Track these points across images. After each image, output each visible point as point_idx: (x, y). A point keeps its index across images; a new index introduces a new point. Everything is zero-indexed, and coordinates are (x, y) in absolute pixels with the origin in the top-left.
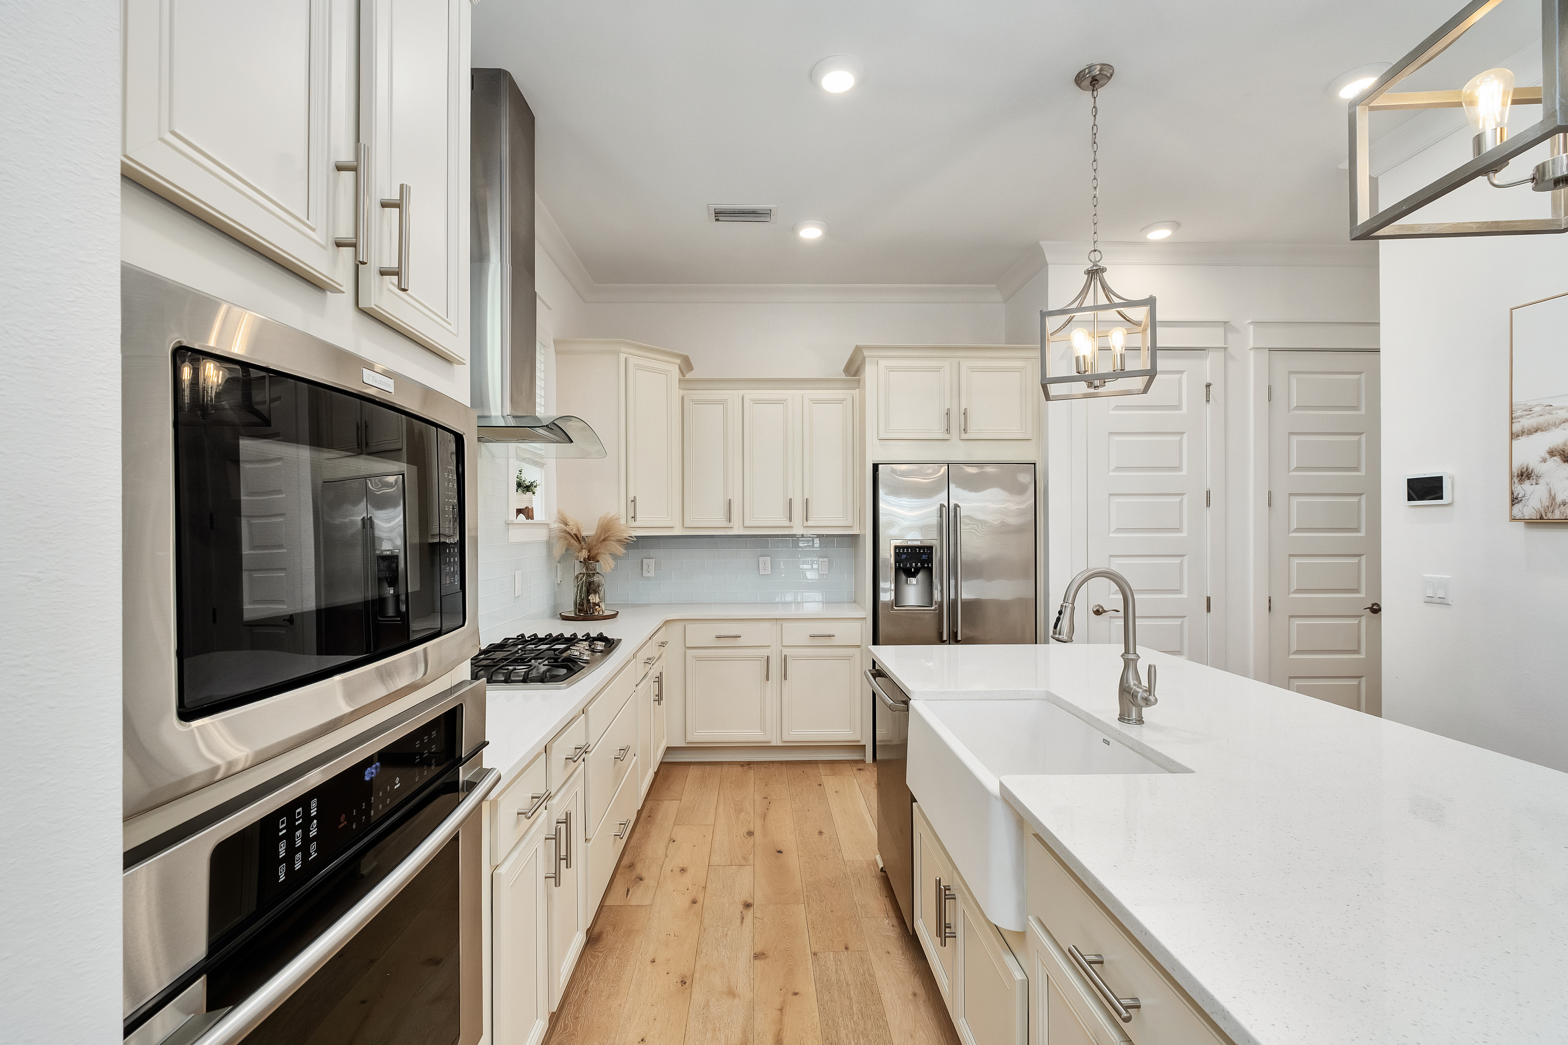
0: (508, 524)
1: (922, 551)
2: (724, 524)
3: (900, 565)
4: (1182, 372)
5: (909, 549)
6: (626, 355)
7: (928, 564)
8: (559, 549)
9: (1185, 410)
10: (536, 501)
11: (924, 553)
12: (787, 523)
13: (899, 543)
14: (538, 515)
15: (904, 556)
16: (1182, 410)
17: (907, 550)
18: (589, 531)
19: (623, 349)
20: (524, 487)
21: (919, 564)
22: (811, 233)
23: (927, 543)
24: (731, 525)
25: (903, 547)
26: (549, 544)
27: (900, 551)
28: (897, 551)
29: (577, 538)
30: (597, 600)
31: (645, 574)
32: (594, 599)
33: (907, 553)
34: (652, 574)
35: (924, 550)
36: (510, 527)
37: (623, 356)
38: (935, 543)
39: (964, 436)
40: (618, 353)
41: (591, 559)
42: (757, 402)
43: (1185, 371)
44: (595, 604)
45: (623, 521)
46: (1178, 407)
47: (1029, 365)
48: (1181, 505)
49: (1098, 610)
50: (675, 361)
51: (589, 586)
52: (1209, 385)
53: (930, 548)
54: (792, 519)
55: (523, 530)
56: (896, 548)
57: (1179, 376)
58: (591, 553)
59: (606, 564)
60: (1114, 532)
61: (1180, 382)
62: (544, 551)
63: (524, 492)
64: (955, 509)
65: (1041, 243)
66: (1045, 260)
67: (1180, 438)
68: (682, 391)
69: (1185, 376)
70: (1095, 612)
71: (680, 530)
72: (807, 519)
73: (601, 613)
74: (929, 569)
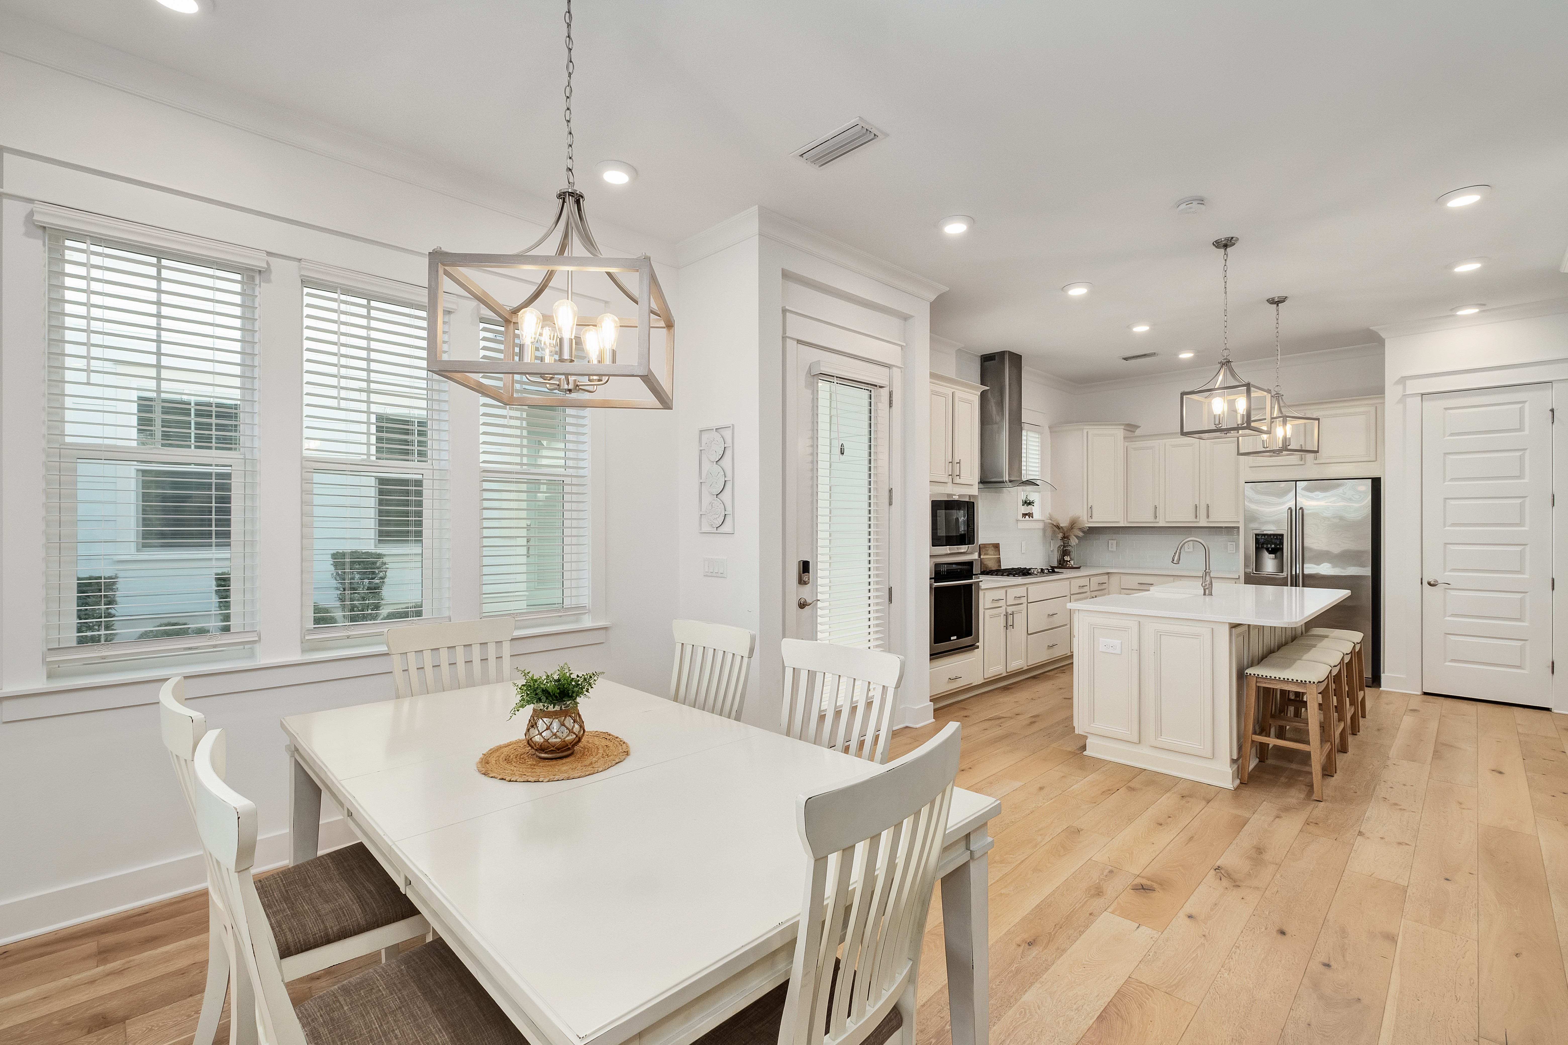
0: (1017, 521)
1: (1275, 538)
3: (1259, 546)
4: (1525, 402)
5: (1266, 536)
6: (1087, 430)
7: (1280, 546)
8: (1049, 532)
9: (1527, 432)
10: (1035, 510)
11: (1277, 539)
12: (1195, 520)
13: (1257, 532)
14: (1036, 516)
15: (1262, 541)
16: (1525, 432)
17: (1264, 537)
18: (1064, 524)
19: (1085, 427)
20: (1028, 503)
21: (1273, 546)
22: (1186, 356)
23: (1279, 532)
24: (1157, 520)
25: (1262, 535)
26: (1044, 530)
27: (1259, 537)
28: (1257, 538)
29: (1058, 527)
30: (1069, 559)
31: (1111, 549)
32: (1067, 558)
33: (1265, 539)
34: (1115, 549)
35: (1277, 537)
36: (1019, 522)
37: (1085, 431)
38: (1284, 532)
39: (1316, 462)
40: (1082, 430)
41: (1065, 537)
42: (1174, 446)
43: (1527, 401)
44: (1067, 561)
45: (1085, 518)
46: (1521, 429)
47: (1373, 409)
48: (1522, 505)
49: (1432, 582)
50: (1123, 427)
51: (1065, 552)
52: (1552, 411)
53: (1282, 535)
54: (1198, 517)
55: (1027, 524)
56: (1256, 535)
57: (1520, 405)
58: (1066, 535)
59: (1074, 541)
60: (1449, 526)
61: (1522, 410)
62: (1041, 533)
63: (1028, 505)
64: (1300, 510)
65: (1371, 328)
66: (1381, 337)
67: (1520, 453)
68: (1126, 444)
69: (1527, 405)
70: (1429, 584)
71: (1124, 524)
72: (1208, 517)
73: (1071, 566)
74: (1281, 549)
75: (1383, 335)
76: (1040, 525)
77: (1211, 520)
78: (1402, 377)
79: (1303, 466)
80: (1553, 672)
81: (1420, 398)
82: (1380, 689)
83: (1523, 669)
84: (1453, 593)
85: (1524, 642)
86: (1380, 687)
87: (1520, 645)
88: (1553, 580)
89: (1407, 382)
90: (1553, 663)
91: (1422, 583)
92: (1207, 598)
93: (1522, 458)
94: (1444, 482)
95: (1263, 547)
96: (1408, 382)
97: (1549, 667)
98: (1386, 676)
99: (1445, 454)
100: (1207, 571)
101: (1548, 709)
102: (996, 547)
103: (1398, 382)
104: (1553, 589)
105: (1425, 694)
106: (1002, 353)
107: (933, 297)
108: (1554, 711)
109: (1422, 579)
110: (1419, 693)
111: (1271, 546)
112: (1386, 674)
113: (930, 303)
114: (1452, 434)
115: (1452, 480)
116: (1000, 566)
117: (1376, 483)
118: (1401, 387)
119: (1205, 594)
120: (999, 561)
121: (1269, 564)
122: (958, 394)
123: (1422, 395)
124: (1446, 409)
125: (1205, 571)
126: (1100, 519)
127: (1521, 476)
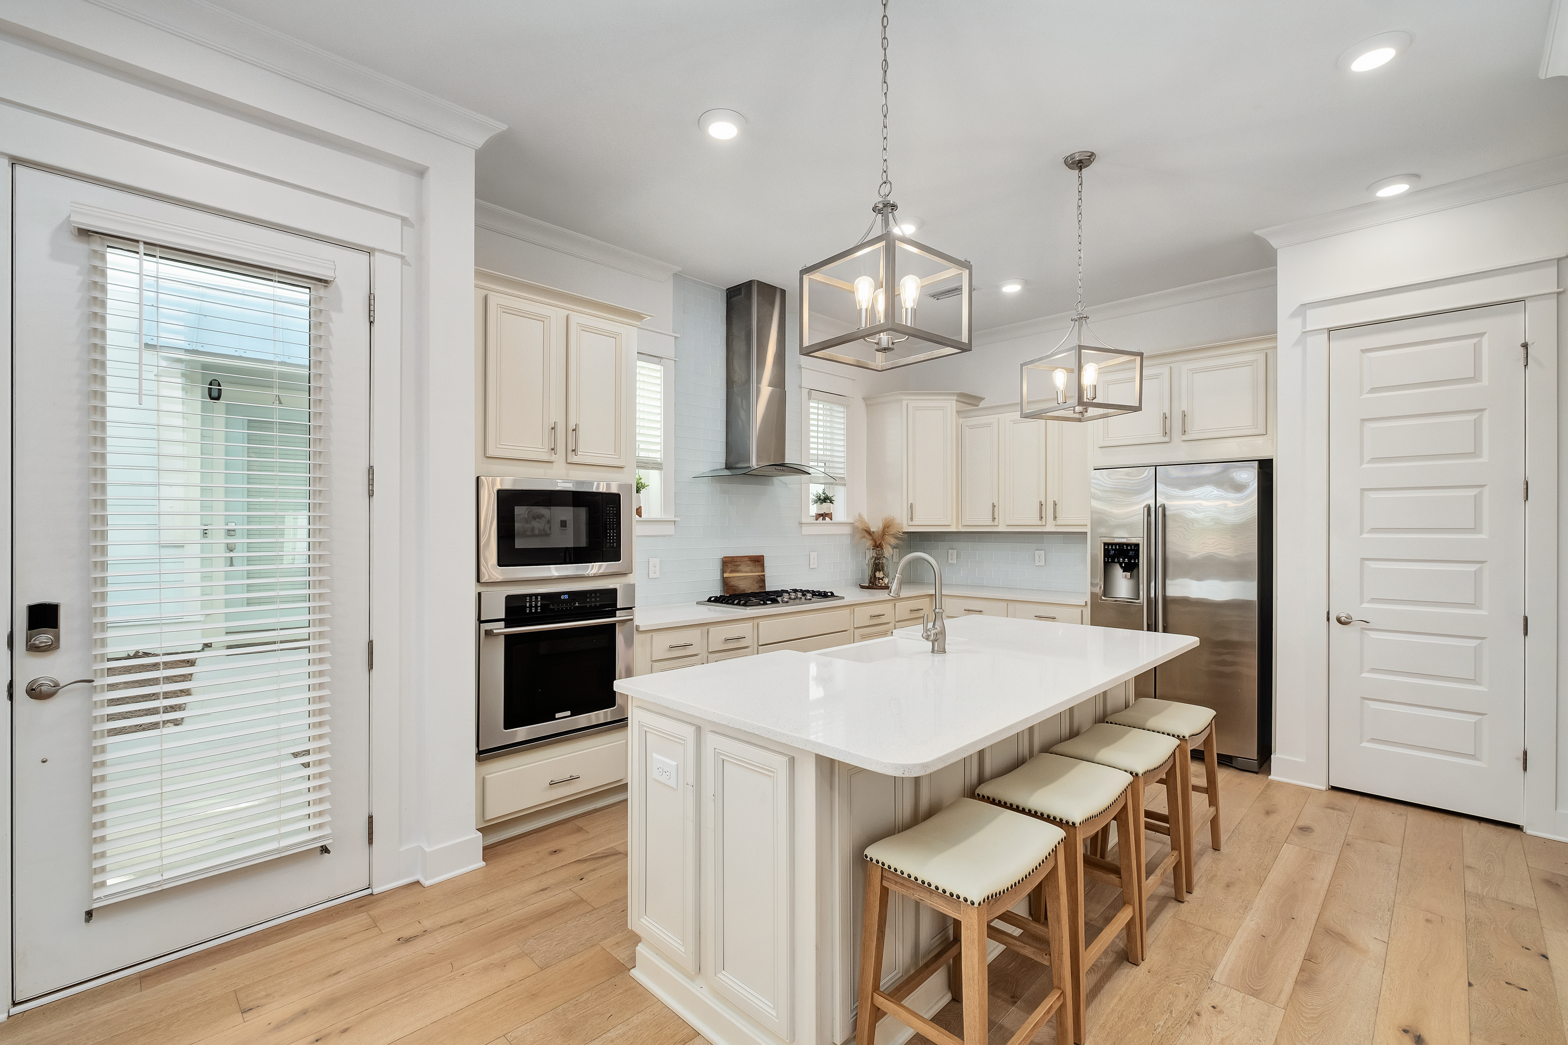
0: (801, 524)
1: (1129, 548)
2: (991, 523)
3: (1108, 560)
4: (1482, 335)
5: (1117, 546)
6: (907, 401)
7: (1135, 560)
8: (857, 539)
9: (1485, 381)
11: (1131, 550)
13: (1107, 540)
15: (1112, 552)
16: (1482, 382)
17: (1116, 547)
18: (876, 527)
19: (906, 397)
20: (823, 499)
21: (1126, 560)
22: (1012, 288)
23: (1134, 541)
25: (1112, 544)
26: (850, 537)
27: (1108, 547)
28: (1106, 547)
29: (869, 532)
30: (882, 576)
31: (950, 561)
32: (879, 575)
33: (1116, 550)
34: (955, 561)
35: (1131, 547)
36: (805, 525)
37: (904, 403)
38: (1141, 541)
39: (1185, 438)
40: (902, 400)
41: (878, 546)
43: (1485, 333)
44: (879, 579)
45: (903, 520)
47: (1262, 356)
48: (1477, 499)
49: (1343, 619)
50: (955, 398)
51: (877, 566)
52: (1525, 346)
53: (1137, 545)
54: (1044, 519)
55: (824, 528)
56: (1105, 544)
57: (1475, 340)
58: (878, 543)
59: (888, 551)
60: (1368, 532)
61: (1477, 350)
62: (847, 541)
63: (821, 503)
64: (1160, 508)
65: (1257, 233)
66: (1272, 246)
67: (1476, 416)
68: (961, 420)
69: (1485, 339)
70: (1339, 620)
71: (957, 527)
72: (1055, 518)
73: (883, 585)
74: (1137, 565)
75: (1274, 243)
76: (847, 530)
77: (1059, 522)
78: (1302, 305)
79: (1169, 445)
80: (1525, 769)
81: (1326, 335)
82: (1270, 777)
83: (1478, 759)
84: (1373, 635)
85: (1480, 717)
86: (1270, 774)
87: (1474, 721)
88: (1526, 619)
89: (1308, 312)
90: (1525, 753)
91: (1328, 619)
92: (938, 657)
93: (1477, 424)
94: (1362, 463)
95: (1113, 561)
96: (1310, 313)
97: (1518, 759)
98: (1276, 758)
99: (1363, 420)
100: (937, 610)
101: (1517, 827)
102: (758, 561)
103: (1294, 315)
104: (1526, 633)
105: (1334, 788)
106: (749, 284)
107: (480, 140)
108: (1529, 831)
109: (1328, 613)
110: (1324, 787)
111: (1124, 559)
112: (1277, 755)
113: (476, 151)
114: (1373, 390)
115: (1374, 460)
116: (764, 586)
117: (1266, 468)
118: (1298, 321)
119: (933, 651)
120: (762, 580)
121: (1122, 585)
122: (575, 318)
123: (1330, 330)
124: (1364, 351)
125: (934, 611)
126: (924, 522)
127: (1475, 453)
